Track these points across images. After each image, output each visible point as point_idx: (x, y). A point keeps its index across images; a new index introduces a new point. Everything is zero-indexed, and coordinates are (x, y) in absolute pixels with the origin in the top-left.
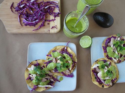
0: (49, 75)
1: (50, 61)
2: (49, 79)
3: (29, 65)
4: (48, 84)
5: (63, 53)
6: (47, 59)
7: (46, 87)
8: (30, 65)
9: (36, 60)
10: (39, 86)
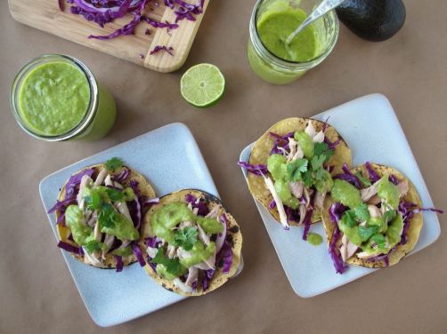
0: (313, 197)
1: (358, 180)
2: (304, 202)
3: (318, 121)
4: (285, 207)
5: (400, 210)
6: (359, 169)
7: (274, 205)
8: (319, 124)
9: (340, 138)
10: (268, 181)
